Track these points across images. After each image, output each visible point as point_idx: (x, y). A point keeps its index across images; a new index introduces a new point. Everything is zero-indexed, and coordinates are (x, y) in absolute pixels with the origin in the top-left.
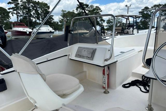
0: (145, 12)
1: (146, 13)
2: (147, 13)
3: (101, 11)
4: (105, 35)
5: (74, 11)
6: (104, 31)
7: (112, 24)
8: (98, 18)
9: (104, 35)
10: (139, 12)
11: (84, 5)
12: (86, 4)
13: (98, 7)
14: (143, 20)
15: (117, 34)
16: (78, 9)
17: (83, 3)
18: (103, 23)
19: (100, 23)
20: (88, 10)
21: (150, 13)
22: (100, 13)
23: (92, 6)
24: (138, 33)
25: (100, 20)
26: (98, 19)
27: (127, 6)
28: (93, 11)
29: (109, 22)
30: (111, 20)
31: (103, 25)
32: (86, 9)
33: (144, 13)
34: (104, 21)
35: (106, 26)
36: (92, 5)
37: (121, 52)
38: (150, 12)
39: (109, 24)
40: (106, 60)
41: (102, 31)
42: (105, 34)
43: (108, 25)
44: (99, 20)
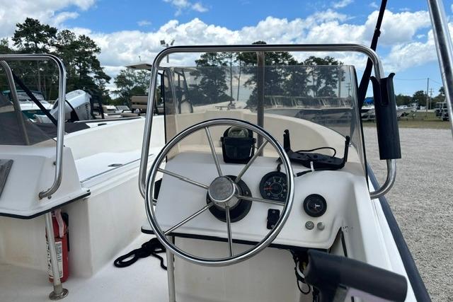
0: (208, 62)
1: (211, 64)
2: (213, 65)
3: (98, 51)
4: (103, 118)
5: (5, 42)
6: (100, 105)
7: (131, 88)
8: (90, 70)
9: (100, 117)
10: (196, 62)
11: (42, 28)
12: (48, 26)
13: (88, 39)
14: (207, 80)
15: (139, 115)
16: (22, 39)
17: (36, 22)
18: (106, 84)
19: (97, 83)
20: (56, 43)
21: (219, 65)
22: (93, 55)
23: (66, 34)
24: (192, 112)
25: (95, 75)
26: (89, 72)
27: (164, 43)
28: (72, 48)
29: (121, 81)
30: (128, 78)
31: (106, 88)
32: (49, 41)
33: (208, 65)
34: (108, 79)
35: (116, 92)
36: (68, 31)
37: (113, 165)
38: (220, 62)
39: (124, 88)
40: (41, 196)
41: (96, 105)
42: (106, 115)
43: (120, 89)
44: (92, 75)
